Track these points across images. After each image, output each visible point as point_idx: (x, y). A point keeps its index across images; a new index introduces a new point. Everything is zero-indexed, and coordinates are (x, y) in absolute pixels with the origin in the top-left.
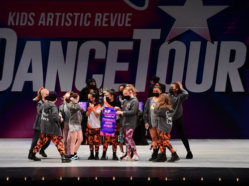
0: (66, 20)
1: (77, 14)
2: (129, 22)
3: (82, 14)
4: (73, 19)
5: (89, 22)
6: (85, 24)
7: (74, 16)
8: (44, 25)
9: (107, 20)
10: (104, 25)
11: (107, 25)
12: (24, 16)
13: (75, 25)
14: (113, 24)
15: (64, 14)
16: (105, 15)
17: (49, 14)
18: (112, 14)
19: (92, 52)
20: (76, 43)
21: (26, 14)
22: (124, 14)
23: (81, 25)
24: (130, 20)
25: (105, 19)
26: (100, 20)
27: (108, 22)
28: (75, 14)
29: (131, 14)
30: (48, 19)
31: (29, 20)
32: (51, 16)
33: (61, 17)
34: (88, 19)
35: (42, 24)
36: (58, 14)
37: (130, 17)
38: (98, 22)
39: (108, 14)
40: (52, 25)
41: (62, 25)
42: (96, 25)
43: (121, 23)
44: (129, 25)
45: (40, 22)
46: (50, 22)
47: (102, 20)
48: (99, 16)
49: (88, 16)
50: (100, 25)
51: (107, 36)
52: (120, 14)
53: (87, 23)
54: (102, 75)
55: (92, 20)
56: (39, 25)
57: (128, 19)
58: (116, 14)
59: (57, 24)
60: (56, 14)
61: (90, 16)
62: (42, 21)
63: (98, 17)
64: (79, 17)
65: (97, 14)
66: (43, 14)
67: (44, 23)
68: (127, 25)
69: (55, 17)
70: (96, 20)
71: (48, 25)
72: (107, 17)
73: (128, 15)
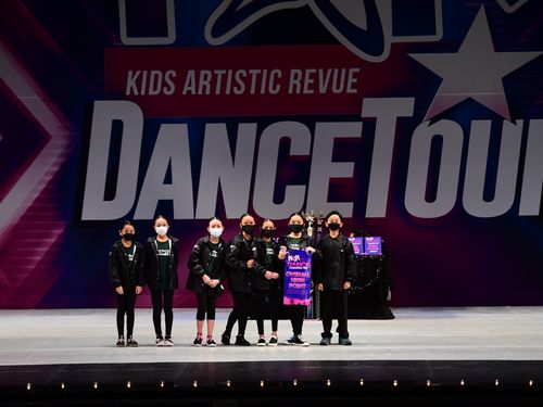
0: (234, 83)
1: (254, 72)
2: (354, 86)
3: (265, 71)
4: (247, 80)
5: (278, 87)
6: (272, 91)
7: (250, 76)
8: (193, 93)
9: (312, 81)
10: (306, 91)
11: (312, 92)
12: (156, 76)
13: (252, 92)
14: (323, 89)
15: (230, 72)
16: (308, 71)
17: (203, 73)
18: (321, 71)
19: (285, 143)
20: (253, 127)
21: (159, 73)
22: (344, 71)
23: (263, 92)
24: (355, 80)
25: (308, 81)
26: (299, 81)
27: (315, 86)
28: (251, 71)
29: (358, 70)
30: (202, 83)
31: (165, 84)
32: (206, 76)
33: (225, 77)
34: (277, 80)
35: (189, 92)
36: (219, 73)
37: (355, 75)
38: (295, 86)
39: (314, 71)
40: (208, 93)
41: (228, 92)
42: (290, 91)
43: (338, 88)
44: (355, 91)
45: (186, 88)
46: (205, 87)
47: (302, 82)
48: (296, 75)
49: (276, 74)
50: (298, 92)
51: (312, 112)
52: (336, 71)
53: (274, 88)
54: (304, 187)
55: (284, 81)
56: (184, 93)
57: (351, 80)
58: (330, 71)
59: (218, 92)
60: (216, 72)
61: (280, 76)
62: (190, 85)
63: (296, 78)
64: (259, 77)
65: (293, 72)
66: (191, 73)
67: (193, 89)
68: (349, 90)
69: (215, 77)
70: (292, 82)
71: (200, 93)
72: (312, 76)
73: (352, 71)
